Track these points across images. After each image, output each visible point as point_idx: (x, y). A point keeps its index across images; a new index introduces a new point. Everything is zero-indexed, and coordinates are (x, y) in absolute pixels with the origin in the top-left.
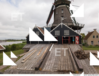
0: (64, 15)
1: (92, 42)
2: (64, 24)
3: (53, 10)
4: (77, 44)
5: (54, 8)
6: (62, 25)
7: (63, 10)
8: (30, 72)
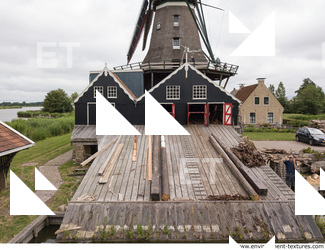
0: (181, 33)
1: (252, 115)
2: (192, 68)
3: (146, 13)
4: (226, 124)
5: (148, 8)
6: (187, 69)
7: (176, 16)
8: (141, 206)
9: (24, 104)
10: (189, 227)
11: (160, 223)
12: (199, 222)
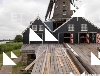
0: (66, 9)
4: (98, 43)
9: (10, 40)
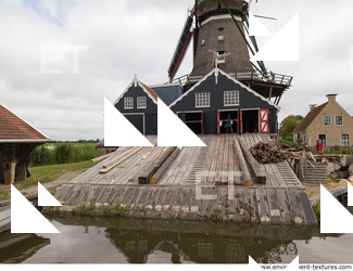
0: (226, 47)
1: (322, 137)
2: (223, 73)
3: (191, 30)
4: (262, 132)
5: (194, 25)
6: (216, 75)
7: (221, 29)
8: (127, 188)
10: (167, 206)
11: (140, 202)
12: (179, 203)
